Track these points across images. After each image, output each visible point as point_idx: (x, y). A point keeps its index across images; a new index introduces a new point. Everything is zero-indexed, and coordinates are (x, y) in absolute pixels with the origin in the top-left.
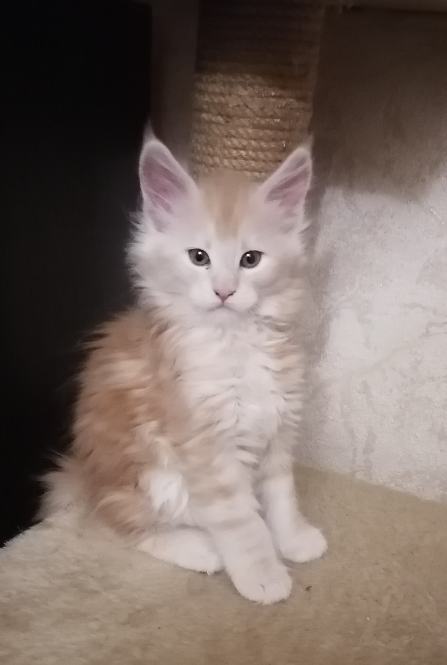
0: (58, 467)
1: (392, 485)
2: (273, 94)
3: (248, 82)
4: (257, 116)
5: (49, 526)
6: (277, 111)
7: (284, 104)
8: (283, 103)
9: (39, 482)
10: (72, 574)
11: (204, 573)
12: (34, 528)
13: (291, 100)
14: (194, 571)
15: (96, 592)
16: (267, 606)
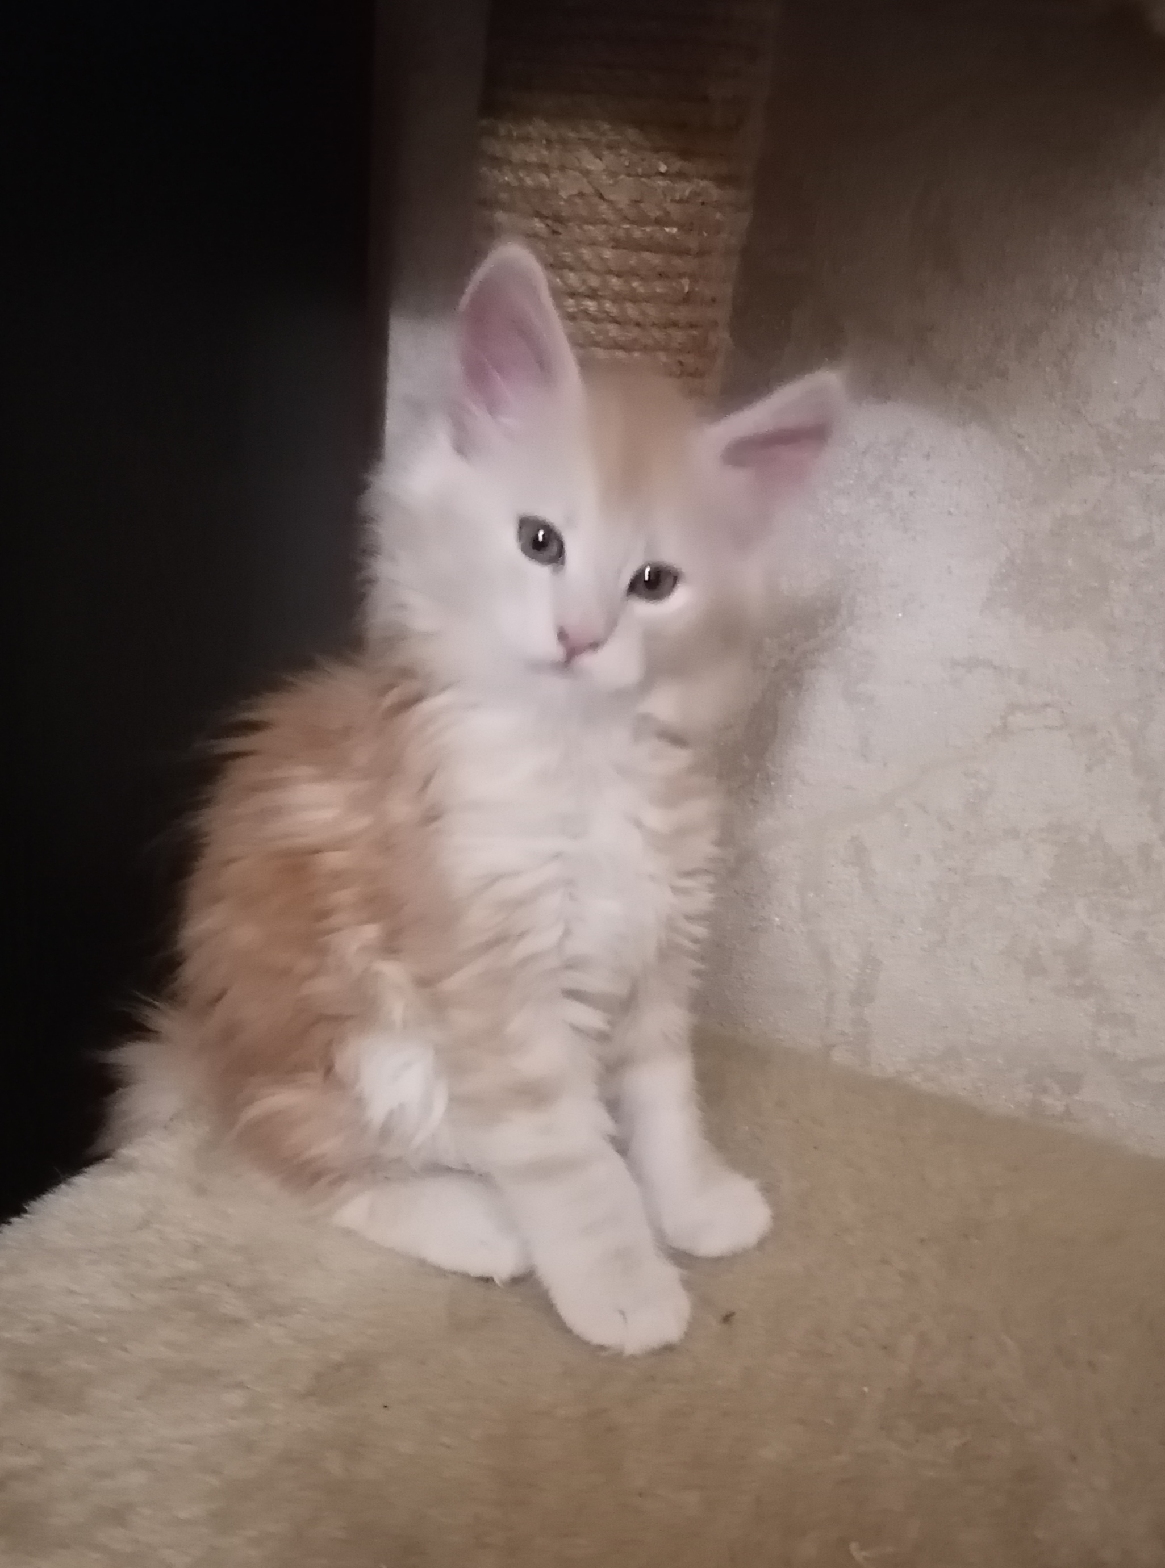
0: (149, 1031)
1: (916, 1078)
2: (663, 168)
3: (604, 140)
4: (626, 219)
5: (129, 1166)
6: (672, 208)
7: (687, 193)
8: (685, 189)
9: (105, 1067)
10: (182, 1279)
11: (487, 1280)
12: (93, 1170)
13: (703, 183)
14: (465, 1276)
15: (237, 1321)
16: (633, 1357)
